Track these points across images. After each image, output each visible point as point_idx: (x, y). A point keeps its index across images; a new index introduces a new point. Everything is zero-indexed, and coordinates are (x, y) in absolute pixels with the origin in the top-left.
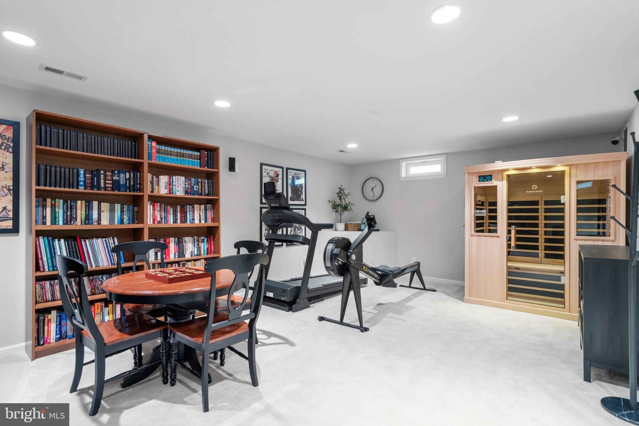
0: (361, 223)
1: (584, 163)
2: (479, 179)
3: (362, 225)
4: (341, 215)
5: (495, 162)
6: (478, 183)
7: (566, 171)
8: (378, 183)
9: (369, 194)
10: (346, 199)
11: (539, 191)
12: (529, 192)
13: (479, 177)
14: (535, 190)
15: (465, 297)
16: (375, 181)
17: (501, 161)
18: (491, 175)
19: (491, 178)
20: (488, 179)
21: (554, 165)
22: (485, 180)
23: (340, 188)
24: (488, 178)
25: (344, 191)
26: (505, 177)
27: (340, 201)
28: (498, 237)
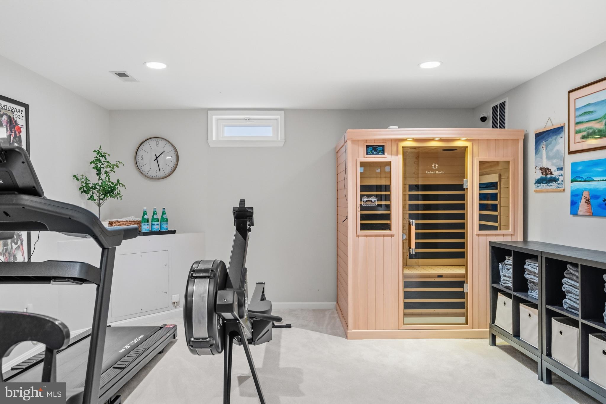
0: (141, 219)
1: (485, 138)
2: (367, 150)
3: (143, 224)
4: (99, 204)
5: (390, 127)
6: (365, 157)
7: (468, 147)
8: (168, 148)
9: (149, 166)
10: (111, 174)
11: (440, 172)
12: (428, 173)
13: (368, 147)
14: (436, 170)
15: (348, 331)
16: (162, 143)
17: (397, 127)
18: (383, 146)
19: (384, 150)
20: (380, 151)
21: (458, 138)
22: (375, 153)
23: (98, 152)
24: (378, 149)
25: (106, 159)
26: (401, 150)
27: (97, 177)
28: (392, 236)
